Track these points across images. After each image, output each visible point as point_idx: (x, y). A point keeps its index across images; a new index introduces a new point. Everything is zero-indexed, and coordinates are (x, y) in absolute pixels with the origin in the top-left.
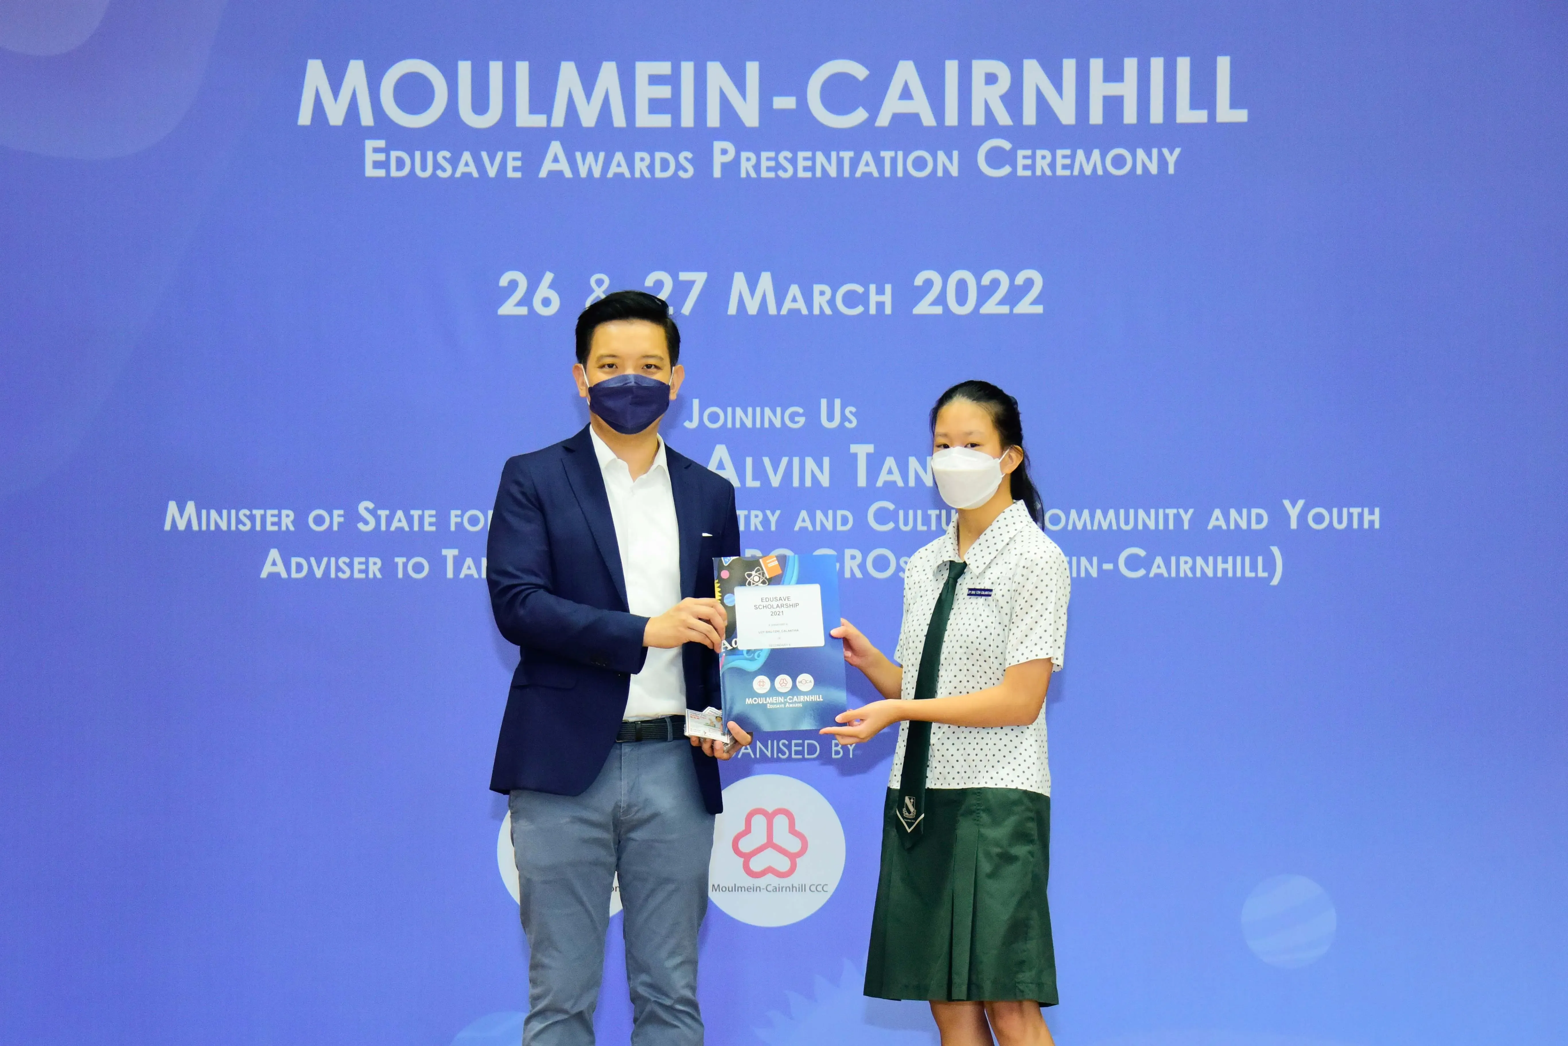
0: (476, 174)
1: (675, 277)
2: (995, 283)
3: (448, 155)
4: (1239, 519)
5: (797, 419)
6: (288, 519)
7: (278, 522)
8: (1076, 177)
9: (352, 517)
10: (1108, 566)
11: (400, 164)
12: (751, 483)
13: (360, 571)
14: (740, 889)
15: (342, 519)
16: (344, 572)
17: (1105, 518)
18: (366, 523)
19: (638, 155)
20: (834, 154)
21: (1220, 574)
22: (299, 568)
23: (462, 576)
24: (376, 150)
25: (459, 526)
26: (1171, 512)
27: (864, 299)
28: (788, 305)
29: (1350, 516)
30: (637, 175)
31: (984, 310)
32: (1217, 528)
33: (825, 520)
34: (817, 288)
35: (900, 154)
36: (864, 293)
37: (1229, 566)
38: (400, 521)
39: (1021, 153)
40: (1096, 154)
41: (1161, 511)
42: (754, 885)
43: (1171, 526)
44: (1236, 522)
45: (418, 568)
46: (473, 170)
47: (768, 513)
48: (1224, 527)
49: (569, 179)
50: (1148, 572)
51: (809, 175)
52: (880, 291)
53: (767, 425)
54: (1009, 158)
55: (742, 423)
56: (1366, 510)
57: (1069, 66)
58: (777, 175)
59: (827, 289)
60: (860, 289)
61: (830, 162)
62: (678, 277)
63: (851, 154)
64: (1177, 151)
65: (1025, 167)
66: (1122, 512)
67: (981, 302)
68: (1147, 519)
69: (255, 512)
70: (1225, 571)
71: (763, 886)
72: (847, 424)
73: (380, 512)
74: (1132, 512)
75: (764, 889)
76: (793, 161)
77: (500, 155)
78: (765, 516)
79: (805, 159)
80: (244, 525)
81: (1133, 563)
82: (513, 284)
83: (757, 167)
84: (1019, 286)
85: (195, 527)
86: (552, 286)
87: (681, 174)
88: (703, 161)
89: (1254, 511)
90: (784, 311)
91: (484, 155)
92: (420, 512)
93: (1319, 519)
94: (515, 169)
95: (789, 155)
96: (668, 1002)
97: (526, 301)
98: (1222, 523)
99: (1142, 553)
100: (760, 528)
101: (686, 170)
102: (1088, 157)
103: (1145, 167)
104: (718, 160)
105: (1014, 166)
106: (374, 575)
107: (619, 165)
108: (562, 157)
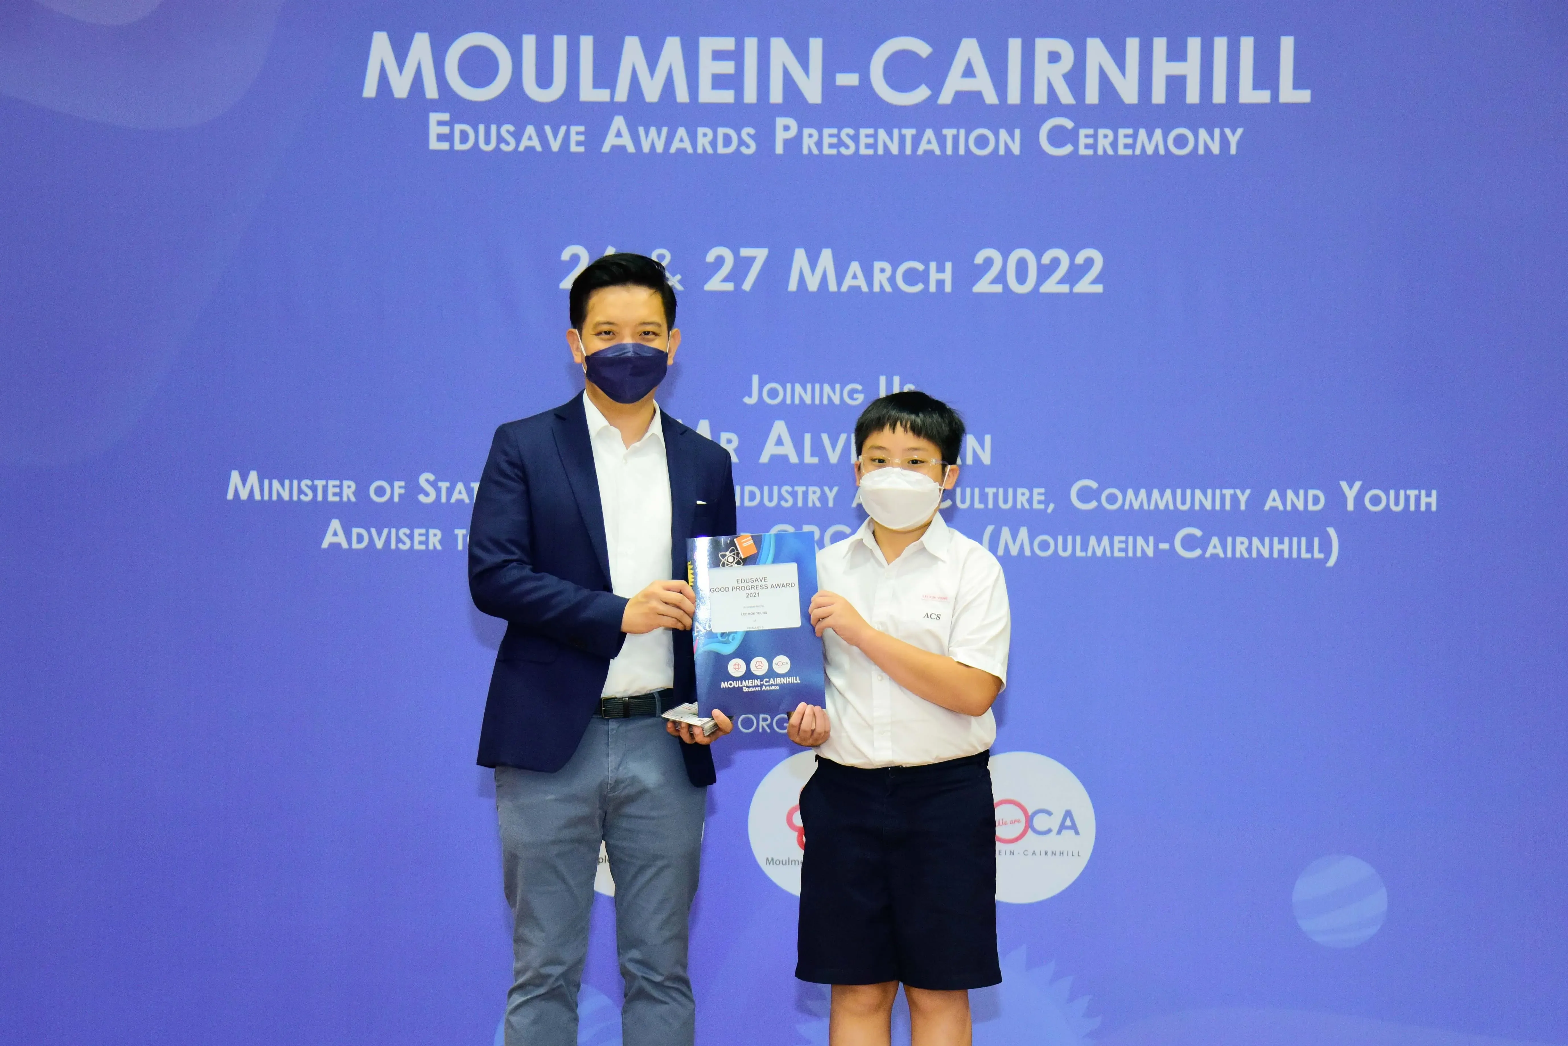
0: (539, 148)
1: (736, 254)
2: (1056, 262)
3: (511, 128)
4: (1295, 500)
5: (855, 396)
6: (349, 490)
7: (340, 492)
8: (1137, 156)
9: (414, 489)
10: (1164, 546)
11: (464, 137)
12: (810, 459)
13: (421, 543)
14: (793, 863)
15: (402, 491)
16: (404, 543)
17: (1162, 498)
18: (427, 494)
19: (701, 131)
20: (896, 132)
21: (1276, 555)
22: (360, 539)
24: (440, 123)
26: (1228, 492)
27: (923, 277)
28: (848, 282)
29: (1407, 498)
30: (700, 150)
31: (1044, 289)
32: (1274, 509)
34: (878, 265)
35: (962, 132)
36: (924, 270)
37: (1285, 547)
38: (460, 493)
39: (1083, 132)
40: (1158, 133)
41: (1218, 492)
43: (1228, 507)
44: (1293, 504)
46: (536, 144)
47: (826, 489)
48: (1281, 508)
49: (631, 154)
50: (1204, 552)
51: (870, 152)
52: (941, 269)
53: (825, 402)
54: (1071, 137)
55: (801, 399)
56: (1423, 493)
57: (1133, 45)
58: (839, 151)
59: (887, 266)
60: (920, 267)
61: (892, 139)
62: (739, 252)
63: (913, 131)
64: (1240, 131)
65: (1087, 146)
66: (1179, 492)
67: (1041, 281)
68: (1204, 500)
69: (317, 482)
70: (1281, 552)
73: (440, 484)
74: (1189, 492)
76: (855, 139)
77: (563, 129)
78: (823, 492)
79: (867, 136)
80: (306, 495)
81: (1189, 543)
82: (575, 259)
83: (819, 144)
84: (1080, 266)
85: (257, 497)
87: (743, 149)
88: (765, 137)
89: (1311, 493)
90: (844, 288)
91: (548, 129)
93: (1376, 501)
94: (579, 143)
95: (851, 132)
98: (1279, 504)
99: (1198, 533)
100: (818, 504)
101: (748, 146)
102: (1150, 136)
103: (1207, 148)
104: (781, 136)
105: (1076, 145)
106: (435, 546)
107: (681, 140)
108: (625, 131)
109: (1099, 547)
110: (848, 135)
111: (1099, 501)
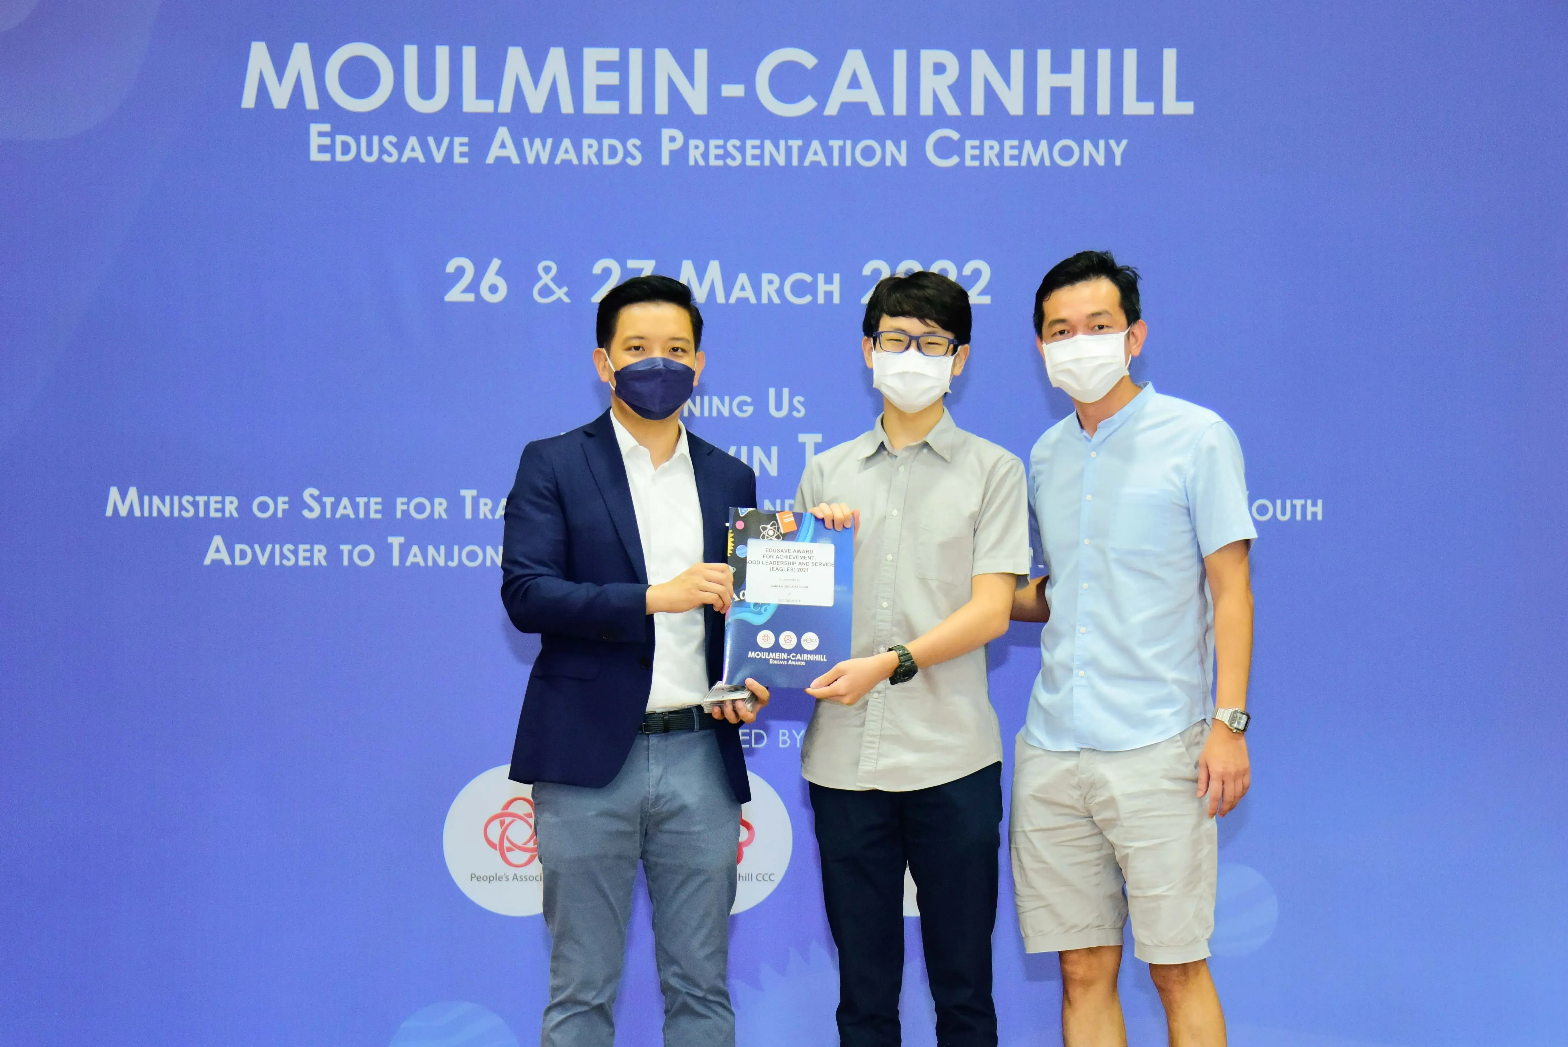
0: (422, 160)
1: (623, 265)
3: (394, 139)
5: (745, 408)
6: (231, 505)
7: (222, 508)
8: (1023, 167)
9: (297, 504)
11: (346, 149)
13: (305, 559)
15: (286, 506)
16: (289, 560)
18: (311, 510)
19: (586, 142)
20: (782, 143)
22: (243, 555)
23: (408, 564)
24: (321, 134)
25: (405, 513)
27: (812, 289)
28: (736, 294)
29: (1294, 507)
30: (585, 162)
34: (765, 277)
35: (849, 143)
36: (812, 281)
38: (345, 508)
39: (969, 143)
40: (1044, 145)
45: (364, 556)
46: (419, 155)
49: (516, 165)
51: (757, 163)
52: (829, 280)
53: (715, 414)
54: (956, 148)
55: (690, 411)
56: (1309, 502)
57: (1017, 57)
58: (725, 163)
59: (776, 278)
60: (808, 278)
61: (778, 150)
62: (626, 263)
63: (800, 143)
64: (1124, 143)
65: (973, 158)
69: (198, 498)
72: (795, 414)
73: (325, 499)
76: (742, 150)
77: (446, 140)
79: (754, 147)
80: (187, 511)
82: (460, 271)
83: (705, 155)
84: (967, 277)
85: (137, 513)
86: (499, 273)
87: (629, 161)
88: (651, 148)
90: (732, 300)
91: (431, 140)
92: (366, 499)
93: (1263, 510)
94: (462, 155)
95: (738, 143)
96: (700, 994)
97: (474, 287)
101: (634, 158)
102: (1036, 147)
103: (1091, 158)
104: (667, 148)
105: (962, 156)
106: (319, 562)
107: (566, 151)
108: (509, 142)
110: (734, 146)
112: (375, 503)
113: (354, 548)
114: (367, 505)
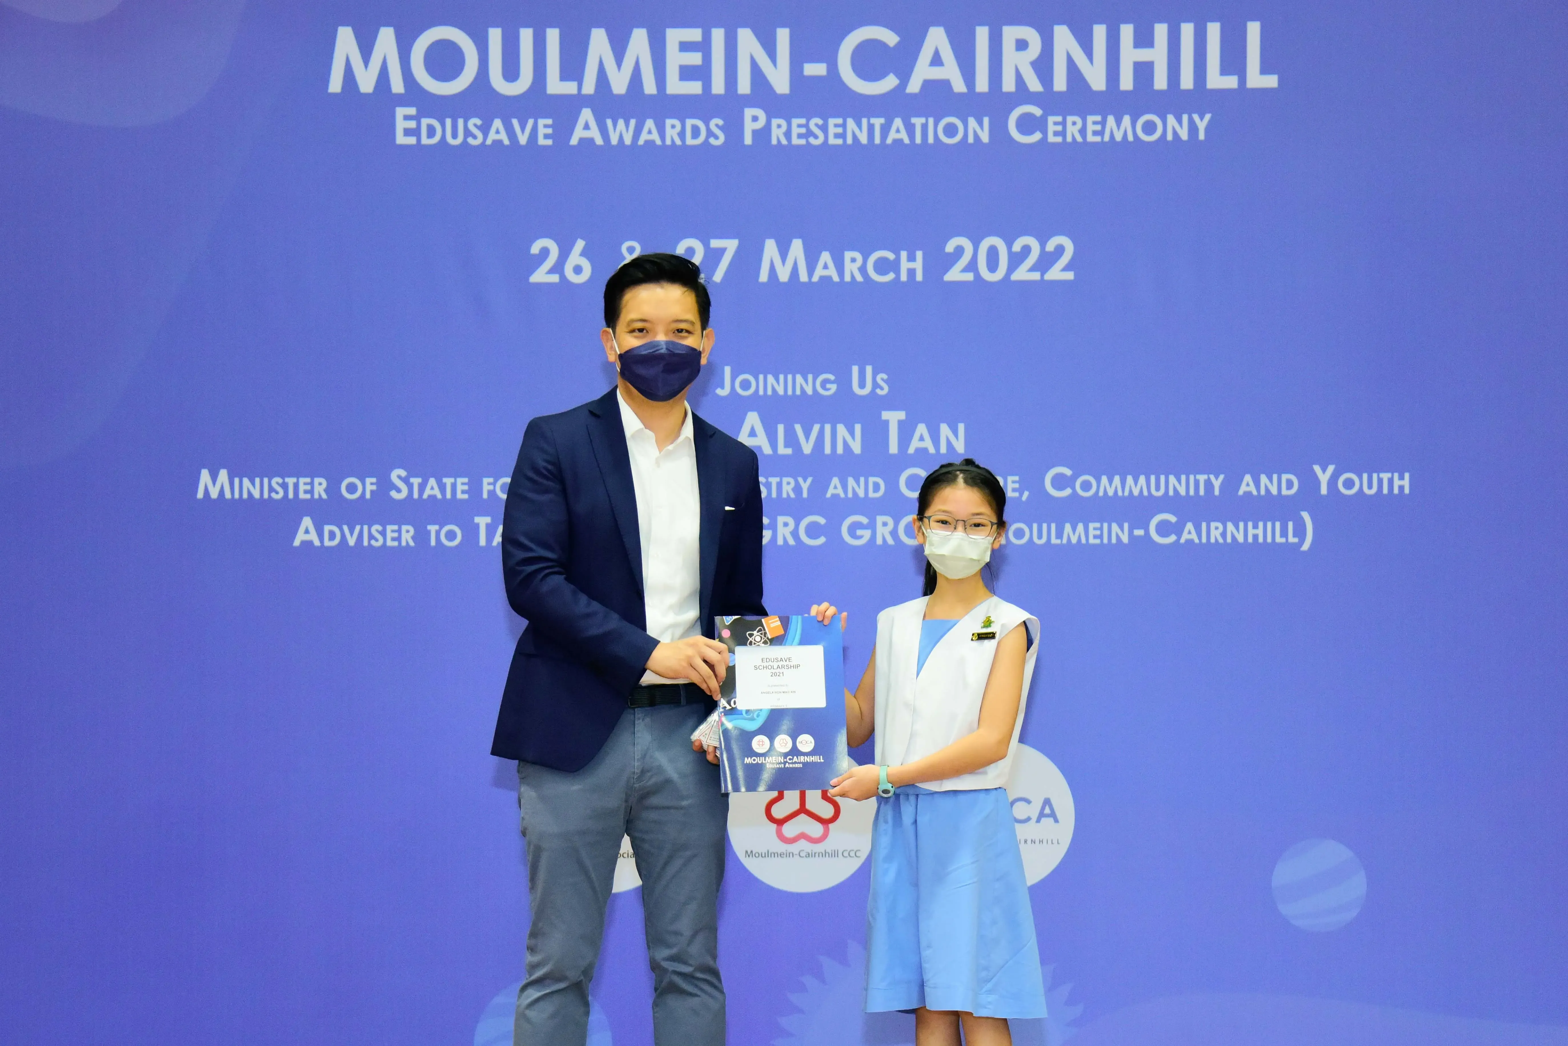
0: (506, 142)
1: (706, 245)
2: (1027, 250)
3: (478, 122)
4: (1269, 485)
5: (828, 386)
6: (320, 487)
7: (311, 490)
8: (1106, 143)
9: (385, 485)
10: (1139, 532)
11: (431, 132)
12: (783, 450)
13: (393, 539)
14: (773, 855)
15: (374, 487)
16: (377, 540)
17: (1136, 484)
18: (399, 491)
19: (669, 122)
20: (864, 121)
21: (1250, 540)
22: (332, 536)
24: (407, 118)
25: (492, 493)
26: (1202, 478)
27: (895, 266)
28: (819, 272)
29: (1380, 481)
30: (668, 142)
31: (1015, 276)
32: (1248, 494)
33: (856, 487)
34: (848, 255)
35: (931, 121)
36: (895, 259)
37: (1260, 532)
38: (432, 489)
39: (1051, 119)
40: (1127, 120)
41: (1192, 477)
42: (786, 850)
43: (1202, 492)
44: (1267, 488)
45: (451, 536)
46: (504, 137)
47: (800, 480)
48: (1255, 493)
49: (600, 147)
50: (1179, 538)
51: (840, 141)
52: (912, 258)
53: (798, 392)
54: (1039, 124)
55: (774, 389)
56: (1396, 475)
57: (1100, 32)
58: (807, 141)
59: (858, 256)
60: (891, 256)
61: (860, 129)
62: (709, 243)
63: (882, 120)
64: (1208, 117)
65: (1056, 134)
66: (1153, 478)
67: (1012, 268)
68: (1177, 485)
69: (287, 480)
70: (1255, 537)
71: (796, 852)
72: (878, 391)
73: (412, 480)
74: (1163, 478)
75: (796, 854)
76: (824, 128)
77: (531, 122)
78: (797, 482)
79: (836, 126)
80: (277, 493)
81: (1164, 529)
82: (545, 252)
83: (788, 134)
84: (1050, 253)
85: (228, 495)
86: (583, 254)
87: (712, 141)
88: (734, 128)
89: (1284, 477)
90: (815, 279)
91: (515, 122)
92: (452, 480)
93: (1349, 484)
94: (546, 136)
95: (820, 122)
97: (558, 268)
98: (1252, 489)
99: (1173, 519)
100: (792, 495)
101: (717, 138)
102: (1119, 123)
103: (1175, 133)
104: (749, 127)
105: (1045, 132)
106: (407, 542)
107: (650, 132)
108: (593, 124)
109: (1073, 534)
110: (817, 125)
111: (1074, 488)
112: (462, 483)
113: (441, 528)
114: (454, 486)
